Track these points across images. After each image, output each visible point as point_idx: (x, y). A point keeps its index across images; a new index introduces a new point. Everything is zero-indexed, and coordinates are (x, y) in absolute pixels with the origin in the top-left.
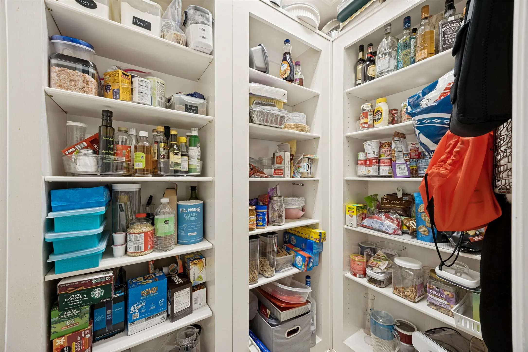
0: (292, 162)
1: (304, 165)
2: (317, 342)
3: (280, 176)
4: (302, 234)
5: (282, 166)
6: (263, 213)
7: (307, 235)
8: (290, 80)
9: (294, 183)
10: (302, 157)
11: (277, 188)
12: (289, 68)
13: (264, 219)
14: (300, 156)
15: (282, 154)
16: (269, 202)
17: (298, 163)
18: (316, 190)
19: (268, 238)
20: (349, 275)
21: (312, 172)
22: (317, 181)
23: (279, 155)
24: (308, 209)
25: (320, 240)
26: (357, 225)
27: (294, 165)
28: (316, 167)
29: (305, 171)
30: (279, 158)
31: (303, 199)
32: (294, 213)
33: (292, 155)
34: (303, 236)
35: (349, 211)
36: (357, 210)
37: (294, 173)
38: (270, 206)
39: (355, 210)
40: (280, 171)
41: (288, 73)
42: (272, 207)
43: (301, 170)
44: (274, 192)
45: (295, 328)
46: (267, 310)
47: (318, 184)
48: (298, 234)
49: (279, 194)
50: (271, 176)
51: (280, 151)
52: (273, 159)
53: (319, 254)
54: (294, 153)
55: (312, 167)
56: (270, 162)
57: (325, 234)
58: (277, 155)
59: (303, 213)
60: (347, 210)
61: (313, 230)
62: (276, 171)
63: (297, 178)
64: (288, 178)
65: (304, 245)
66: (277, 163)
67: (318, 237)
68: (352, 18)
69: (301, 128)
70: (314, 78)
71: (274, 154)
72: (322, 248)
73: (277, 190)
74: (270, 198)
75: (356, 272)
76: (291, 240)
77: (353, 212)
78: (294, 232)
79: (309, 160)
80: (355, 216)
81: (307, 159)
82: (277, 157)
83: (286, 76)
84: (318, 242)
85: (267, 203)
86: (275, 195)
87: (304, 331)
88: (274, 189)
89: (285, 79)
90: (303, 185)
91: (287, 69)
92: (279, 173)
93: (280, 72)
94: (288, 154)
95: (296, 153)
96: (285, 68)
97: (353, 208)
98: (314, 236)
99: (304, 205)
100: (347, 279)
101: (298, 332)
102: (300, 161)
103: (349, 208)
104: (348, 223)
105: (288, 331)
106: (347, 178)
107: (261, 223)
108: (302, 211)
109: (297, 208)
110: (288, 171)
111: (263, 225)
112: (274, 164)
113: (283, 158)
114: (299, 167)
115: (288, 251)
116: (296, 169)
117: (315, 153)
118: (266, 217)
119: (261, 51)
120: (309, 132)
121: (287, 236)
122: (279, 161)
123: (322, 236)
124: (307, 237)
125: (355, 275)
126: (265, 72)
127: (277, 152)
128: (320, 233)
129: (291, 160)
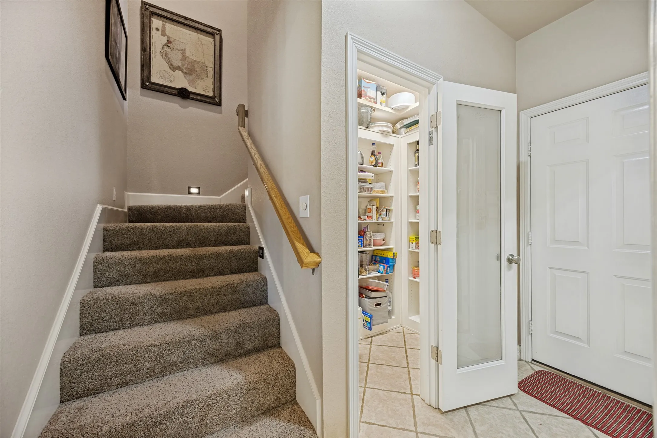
0: (377, 211)
1: (384, 213)
2: (392, 318)
3: (370, 220)
4: (383, 255)
5: (371, 214)
6: (361, 240)
7: (386, 255)
8: (375, 165)
9: (378, 224)
10: (383, 208)
11: (368, 227)
12: (375, 160)
13: (362, 243)
14: (381, 208)
15: (371, 207)
16: (364, 235)
17: (381, 212)
18: (391, 228)
19: (364, 254)
20: (412, 278)
21: (389, 217)
22: (392, 223)
23: (369, 208)
24: (387, 240)
25: (394, 257)
26: (416, 248)
27: (378, 213)
28: (392, 214)
29: (384, 216)
30: (369, 209)
31: (383, 234)
32: (378, 242)
33: (377, 207)
34: (384, 256)
35: (411, 240)
36: (415, 240)
37: (378, 218)
38: (364, 237)
39: (414, 239)
40: (370, 217)
41: (375, 162)
42: (366, 237)
43: (382, 216)
44: (367, 229)
45: (380, 303)
46: (363, 295)
47: (393, 224)
48: (381, 255)
49: (369, 230)
50: (366, 220)
51: (370, 205)
52: (365, 210)
53: (394, 266)
54: (378, 206)
55: (389, 214)
56: (364, 211)
57: (396, 254)
58: (368, 207)
59: (384, 242)
60: (410, 239)
61: (389, 252)
62: (368, 217)
63: (380, 221)
64: (375, 221)
65: (384, 260)
66: (368, 212)
67: (393, 255)
68: (411, 129)
69: (383, 192)
70: (390, 160)
71: (366, 207)
72: (395, 262)
73: (367, 228)
74: (365, 233)
75: (415, 276)
76: (377, 259)
77: (413, 240)
78: (378, 254)
79: (387, 210)
80: (414, 243)
81: (386, 210)
82: (368, 209)
83: (373, 164)
84: (393, 258)
85: (363, 235)
86: (367, 231)
87: (384, 306)
88: (366, 227)
89: (373, 166)
90: (384, 225)
91: (374, 160)
92: (370, 218)
93: (370, 161)
94: (375, 207)
95: (379, 206)
96: (373, 160)
97: (413, 239)
98: (390, 255)
99: (384, 237)
100: (411, 281)
101: (381, 306)
102: (382, 211)
103: (411, 238)
104: (411, 248)
105: (375, 303)
106: (410, 221)
107: (360, 246)
108: (383, 241)
109: (380, 239)
110: (375, 217)
111: (361, 247)
112: (366, 213)
113: (372, 209)
114: (381, 214)
115: (375, 264)
116: (380, 216)
117: (391, 206)
118: (363, 242)
119: (360, 155)
120: (387, 194)
121: (374, 257)
122: (369, 211)
123: (395, 254)
124: (386, 256)
125: (414, 278)
126: (362, 164)
127: (368, 206)
128: (394, 253)
129: (376, 210)
